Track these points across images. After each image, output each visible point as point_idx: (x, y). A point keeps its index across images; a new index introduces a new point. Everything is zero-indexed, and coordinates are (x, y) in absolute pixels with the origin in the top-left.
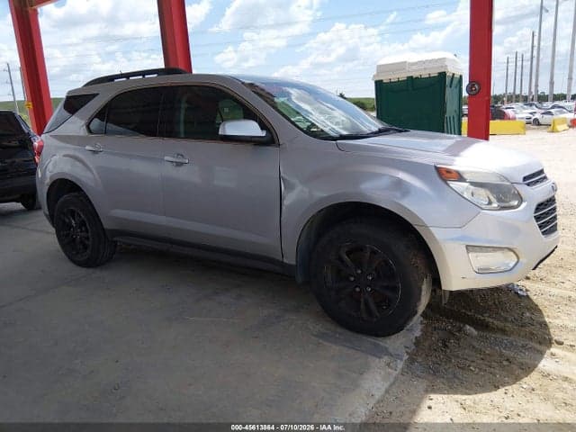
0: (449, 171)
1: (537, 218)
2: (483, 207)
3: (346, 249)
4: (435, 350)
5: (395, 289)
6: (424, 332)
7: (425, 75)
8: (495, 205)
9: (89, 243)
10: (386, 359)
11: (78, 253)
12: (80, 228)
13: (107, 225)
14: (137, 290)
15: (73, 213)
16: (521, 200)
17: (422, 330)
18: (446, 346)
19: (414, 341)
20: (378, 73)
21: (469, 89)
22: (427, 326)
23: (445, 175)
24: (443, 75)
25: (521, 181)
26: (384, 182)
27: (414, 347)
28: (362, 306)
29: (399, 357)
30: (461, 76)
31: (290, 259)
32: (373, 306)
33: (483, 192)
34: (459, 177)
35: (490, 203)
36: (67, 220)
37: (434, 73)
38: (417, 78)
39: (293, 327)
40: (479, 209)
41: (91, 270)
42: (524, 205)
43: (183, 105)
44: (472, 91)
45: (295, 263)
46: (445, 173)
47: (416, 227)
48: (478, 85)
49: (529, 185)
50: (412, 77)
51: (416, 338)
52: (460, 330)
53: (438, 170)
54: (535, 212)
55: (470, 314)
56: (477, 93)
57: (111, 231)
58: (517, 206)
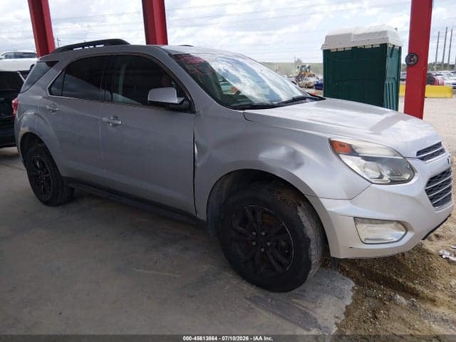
0: (342, 145)
1: (428, 192)
2: (373, 181)
6: (355, 300)
7: (368, 46)
8: (386, 179)
13: (64, 173)
14: (97, 236)
16: (413, 174)
17: (353, 298)
18: (376, 317)
19: (344, 309)
20: (326, 43)
21: (408, 59)
22: (358, 292)
23: (338, 148)
24: (384, 46)
25: (415, 156)
27: (343, 317)
30: (400, 48)
33: (375, 167)
34: (352, 151)
35: (381, 176)
37: (376, 44)
38: (361, 48)
40: (369, 184)
42: (415, 179)
43: (123, 72)
44: (411, 61)
45: (205, 219)
46: (338, 146)
47: (307, 197)
48: (417, 56)
49: (422, 159)
50: (356, 47)
51: (347, 307)
52: (391, 299)
53: (332, 143)
54: (427, 186)
55: (400, 281)
56: (416, 63)
57: (67, 178)
58: (409, 180)
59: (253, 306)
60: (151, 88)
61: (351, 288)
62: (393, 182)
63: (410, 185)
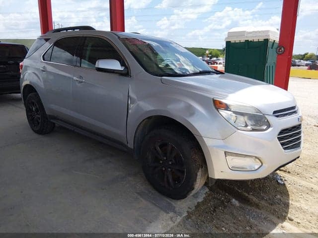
0: (221, 103)
1: (280, 139)
2: (239, 128)
3: (159, 144)
4: (207, 213)
5: (183, 172)
7: (256, 40)
8: (249, 128)
9: (40, 121)
10: (171, 214)
11: (35, 126)
12: (37, 112)
13: (48, 112)
15: (33, 103)
16: (269, 126)
17: (204, 198)
18: (215, 211)
19: (196, 204)
20: (228, 36)
21: (278, 50)
23: (218, 105)
24: (266, 41)
25: (272, 114)
26: (182, 105)
27: (194, 208)
28: (165, 179)
29: (180, 214)
31: (131, 145)
32: (171, 180)
33: (242, 119)
34: (227, 107)
35: (246, 126)
36: (31, 108)
37: (261, 39)
38: (251, 41)
39: (128, 185)
40: (236, 130)
41: (40, 136)
42: (270, 129)
43: (89, 48)
44: (280, 52)
45: (133, 148)
46: (218, 104)
47: (195, 136)
48: (284, 48)
49: (277, 116)
50: (248, 40)
51: (198, 203)
52: (229, 201)
53: (215, 102)
54: (279, 135)
55: (240, 191)
56: (283, 53)
57: (50, 116)
58: (266, 130)
59: (139, 197)
60: (98, 59)
61: (205, 192)
62: (253, 130)
63: (266, 133)
